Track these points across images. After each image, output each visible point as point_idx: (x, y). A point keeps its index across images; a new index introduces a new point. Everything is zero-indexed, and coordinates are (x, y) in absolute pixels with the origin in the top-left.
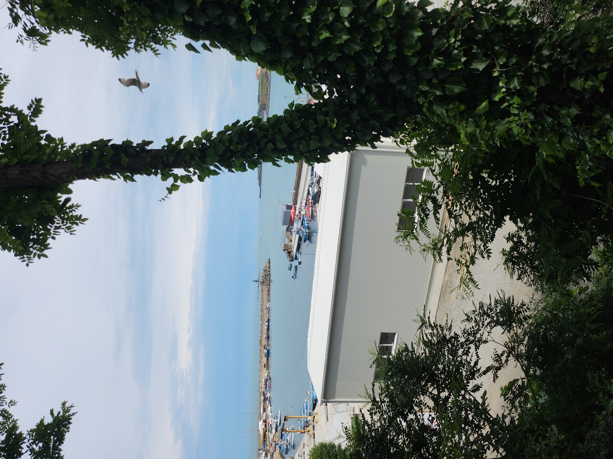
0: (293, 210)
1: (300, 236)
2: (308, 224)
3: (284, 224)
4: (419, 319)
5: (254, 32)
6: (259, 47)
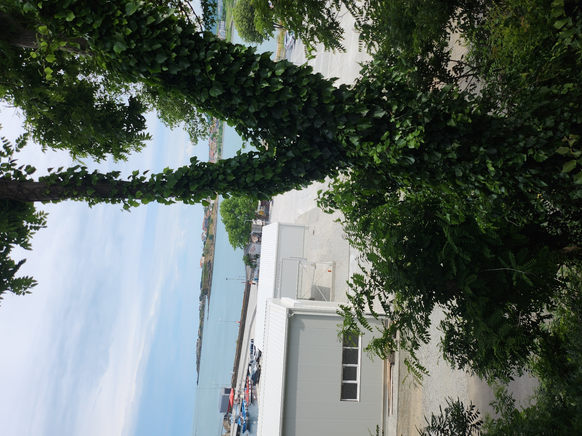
0: (231, 394)
1: (239, 426)
2: (247, 410)
3: (222, 411)
5: (214, 80)
6: (216, 93)
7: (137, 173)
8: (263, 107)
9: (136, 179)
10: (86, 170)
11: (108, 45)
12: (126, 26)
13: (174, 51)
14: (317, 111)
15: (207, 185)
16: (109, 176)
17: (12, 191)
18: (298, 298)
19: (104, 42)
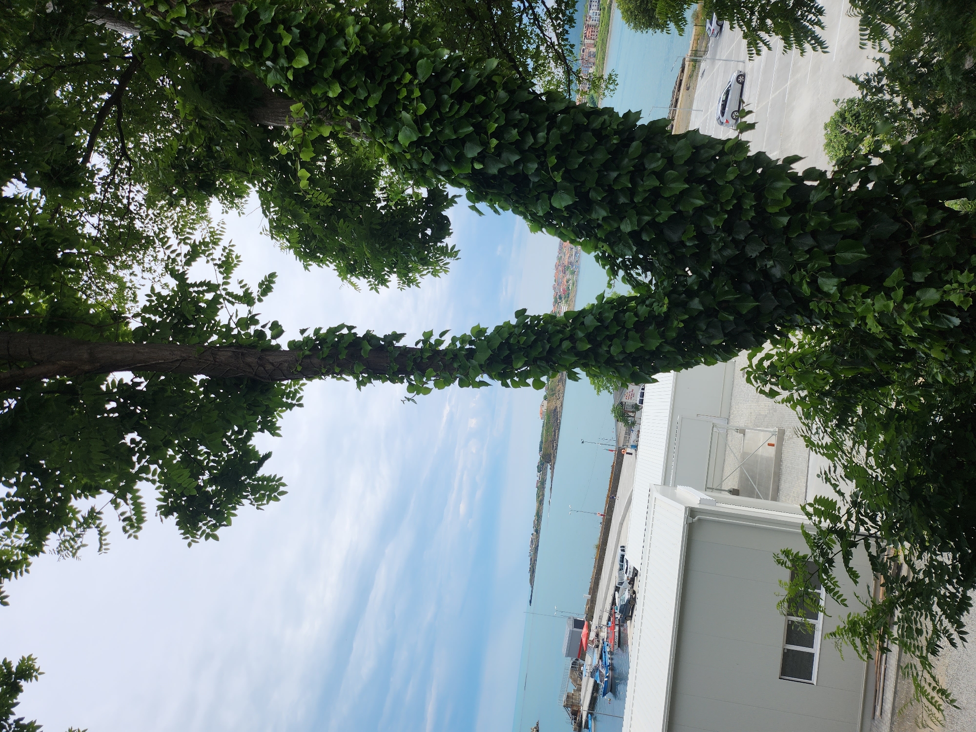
0: (585, 630)
1: (595, 682)
3: (568, 655)
5: (559, 180)
6: (562, 201)
7: (431, 333)
8: (648, 223)
9: (428, 345)
10: (353, 331)
11: (391, 130)
12: (419, 98)
13: (494, 135)
14: (752, 228)
15: (541, 359)
16: (388, 340)
17: (250, 366)
18: (707, 488)
19: (385, 127)
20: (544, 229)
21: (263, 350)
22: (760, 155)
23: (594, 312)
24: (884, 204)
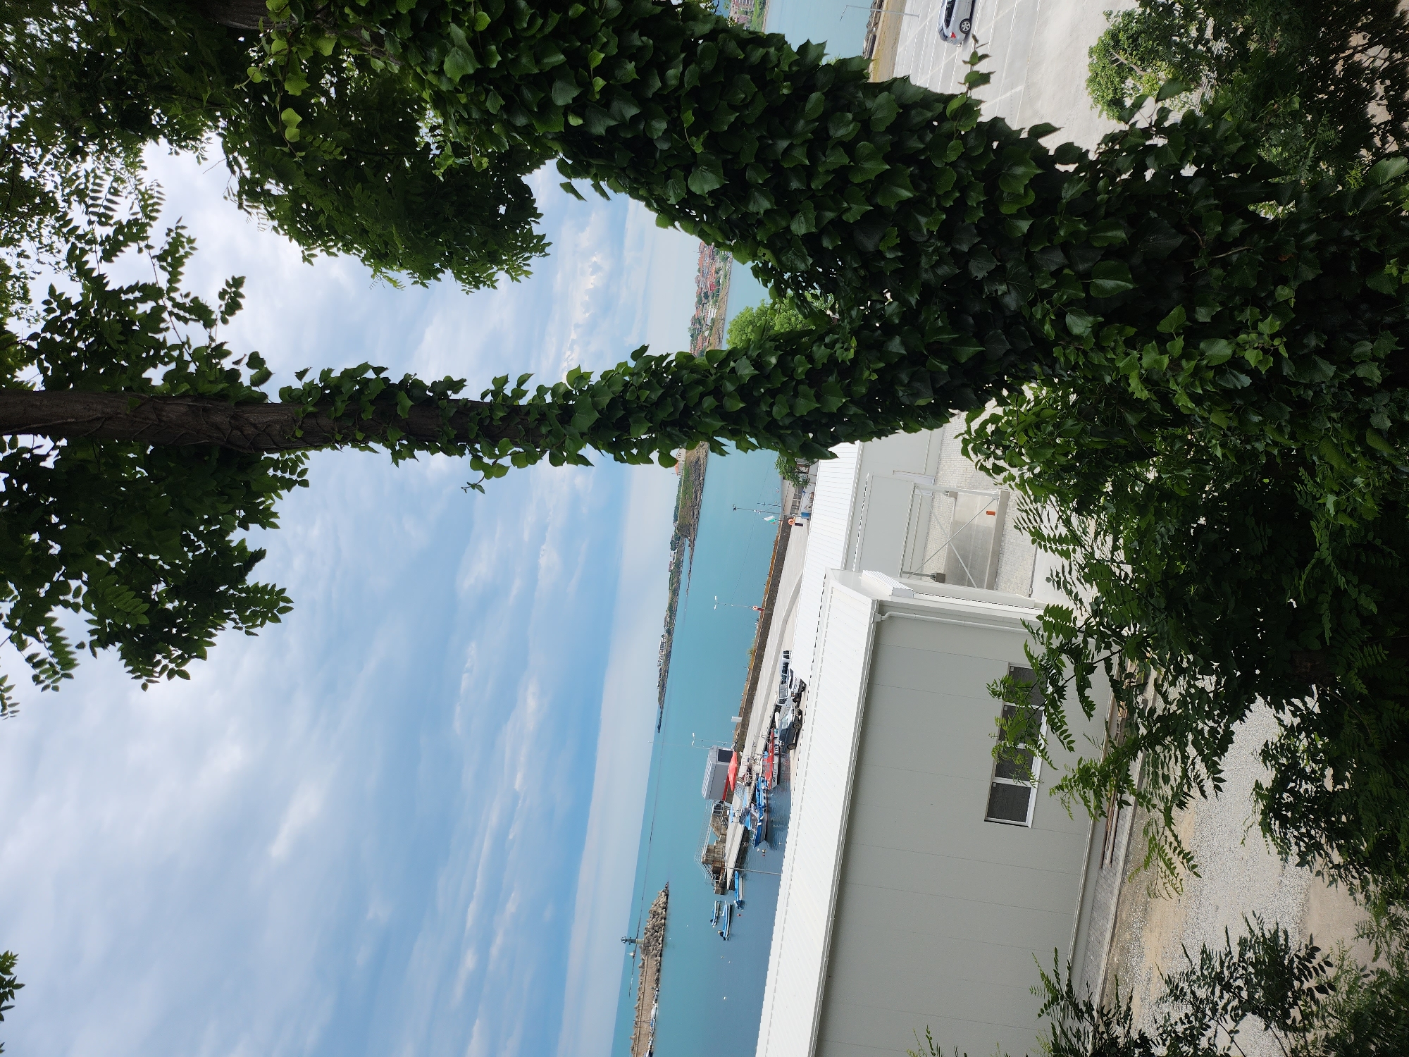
0: (733, 764)
1: (746, 831)
2: (767, 799)
3: (710, 796)
4: (1042, 985)
5: (698, 149)
6: (705, 183)
7: (505, 380)
8: (832, 222)
9: (501, 398)
10: (382, 375)
11: (434, 53)
12: (479, 3)
13: (600, 71)
14: (979, 234)
15: (673, 424)
16: (438, 390)
17: (218, 429)
18: (903, 572)
19: (423, 49)
20: (677, 224)
21: (238, 404)
22: (997, 124)
23: (750, 353)
24: (1165, 204)
